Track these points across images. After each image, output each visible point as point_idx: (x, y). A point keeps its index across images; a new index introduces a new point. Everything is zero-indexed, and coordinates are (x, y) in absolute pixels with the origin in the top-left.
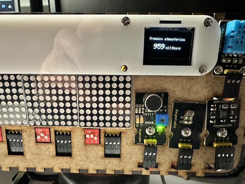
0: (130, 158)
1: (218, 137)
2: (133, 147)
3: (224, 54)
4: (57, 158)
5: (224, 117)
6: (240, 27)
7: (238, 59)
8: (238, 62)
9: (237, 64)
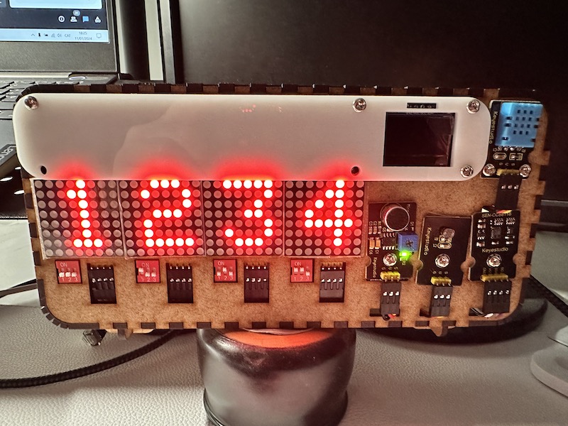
0: (358, 303)
1: (488, 267)
2: (363, 285)
3: (497, 147)
4: (246, 305)
5: (497, 237)
6: (519, 112)
7: (516, 155)
8: (516, 158)
9: (515, 161)
